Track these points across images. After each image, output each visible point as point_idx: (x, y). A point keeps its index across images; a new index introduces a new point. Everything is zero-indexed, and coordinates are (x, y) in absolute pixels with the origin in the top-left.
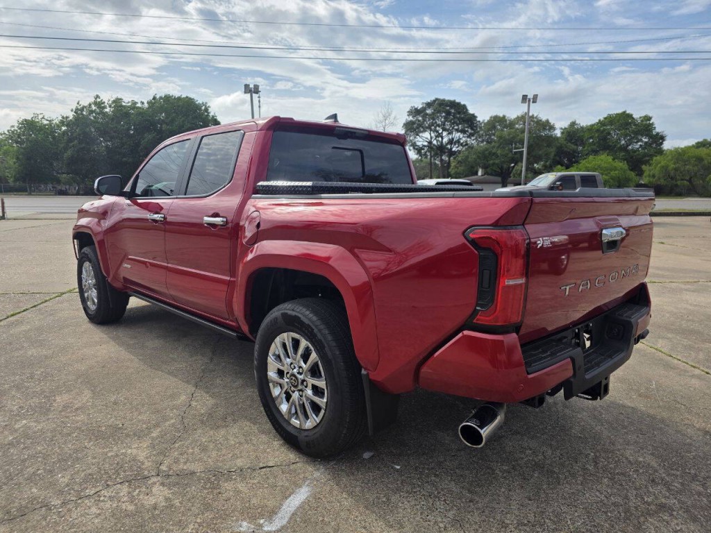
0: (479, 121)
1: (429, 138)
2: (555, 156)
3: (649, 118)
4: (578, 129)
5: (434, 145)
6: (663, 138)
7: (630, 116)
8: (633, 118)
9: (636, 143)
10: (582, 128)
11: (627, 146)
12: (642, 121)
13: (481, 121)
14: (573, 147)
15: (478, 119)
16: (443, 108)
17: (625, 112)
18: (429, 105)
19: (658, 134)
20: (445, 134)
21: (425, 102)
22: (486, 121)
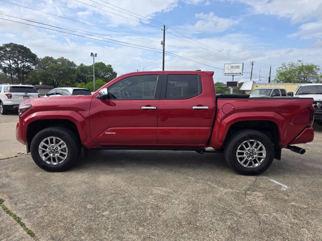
0: (38, 58)
1: (9, 63)
2: (77, 78)
3: (111, 66)
4: (84, 67)
5: (14, 68)
6: (116, 74)
7: (104, 64)
8: (105, 65)
9: (107, 75)
10: (86, 66)
11: (104, 76)
12: (108, 67)
13: (39, 58)
14: (84, 75)
15: (38, 57)
16: (17, 49)
17: (102, 62)
18: (7, 46)
19: (114, 72)
20: (19, 62)
21: (4, 44)
22: (42, 58)
